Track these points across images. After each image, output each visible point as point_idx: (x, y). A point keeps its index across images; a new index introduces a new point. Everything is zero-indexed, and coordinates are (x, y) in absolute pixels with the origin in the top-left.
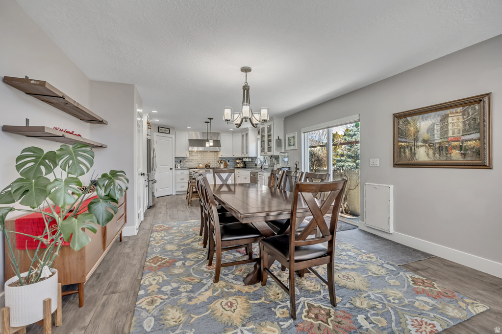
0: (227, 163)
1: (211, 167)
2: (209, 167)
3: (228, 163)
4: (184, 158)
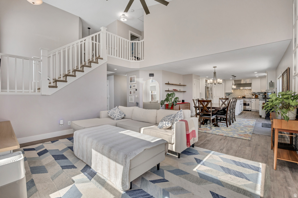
0: (258, 96)
1: (246, 97)
4: (231, 93)
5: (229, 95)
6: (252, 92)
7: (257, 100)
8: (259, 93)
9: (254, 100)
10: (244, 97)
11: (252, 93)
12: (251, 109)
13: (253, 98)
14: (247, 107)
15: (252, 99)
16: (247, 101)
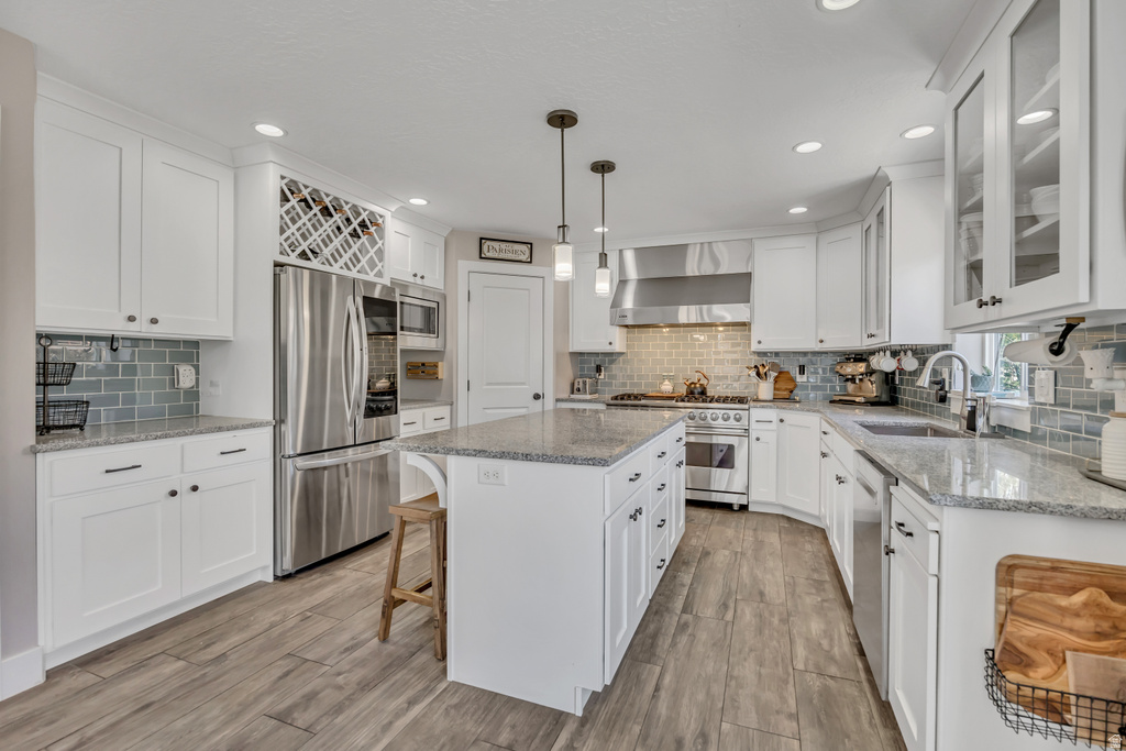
0: (793, 380)
1: (710, 393)
2: (703, 393)
3: (800, 379)
4: (611, 357)
5: (598, 369)
6: (755, 347)
7: (794, 416)
8: (804, 358)
9: (772, 414)
10: (697, 394)
11: (755, 360)
12: (746, 494)
13: (757, 400)
14: (724, 483)
15: (757, 413)
16: (721, 424)
